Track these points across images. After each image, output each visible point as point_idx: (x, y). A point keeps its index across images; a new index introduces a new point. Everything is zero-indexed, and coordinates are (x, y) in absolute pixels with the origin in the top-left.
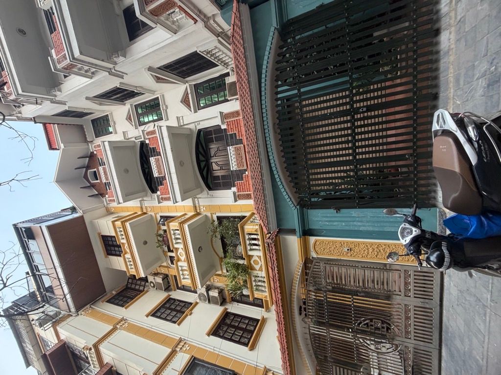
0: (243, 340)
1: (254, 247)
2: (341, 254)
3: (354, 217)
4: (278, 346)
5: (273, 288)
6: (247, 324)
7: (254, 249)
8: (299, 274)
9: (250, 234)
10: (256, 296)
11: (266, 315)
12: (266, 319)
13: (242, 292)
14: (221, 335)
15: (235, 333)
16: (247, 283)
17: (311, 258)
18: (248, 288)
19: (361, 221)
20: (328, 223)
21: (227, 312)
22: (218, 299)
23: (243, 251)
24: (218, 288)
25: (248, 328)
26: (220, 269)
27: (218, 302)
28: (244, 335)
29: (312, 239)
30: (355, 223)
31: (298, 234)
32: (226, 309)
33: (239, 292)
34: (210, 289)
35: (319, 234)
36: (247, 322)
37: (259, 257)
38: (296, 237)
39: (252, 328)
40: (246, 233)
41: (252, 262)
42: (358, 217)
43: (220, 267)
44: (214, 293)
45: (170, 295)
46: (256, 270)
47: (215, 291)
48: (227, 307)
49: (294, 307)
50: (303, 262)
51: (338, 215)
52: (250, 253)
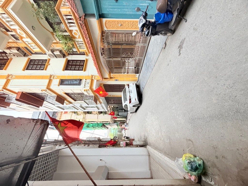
0: (80, 69)
1: (72, 24)
2: (118, 27)
3: (124, 5)
4: (95, 68)
5: (89, 47)
6: (80, 63)
7: (72, 26)
8: (100, 39)
9: (66, 15)
10: (81, 51)
11: (87, 58)
12: (88, 59)
13: (73, 50)
14: (70, 69)
15: (76, 67)
16: (74, 45)
17: (104, 31)
18: (75, 48)
19: (127, 9)
20: (111, 10)
21: (68, 60)
22: (61, 55)
23: (65, 28)
24: (58, 50)
25: (81, 64)
26: (54, 39)
27: (61, 56)
28: (80, 67)
29: (104, 20)
30: (124, 9)
31: (96, 17)
32: (67, 59)
33: (71, 50)
34: (53, 51)
35: (107, 17)
36: (79, 62)
37: (76, 30)
38: (96, 19)
39: (82, 64)
40: (63, 15)
41: (73, 34)
42: (126, 6)
43: (53, 38)
44: (57, 53)
45: (30, 58)
46: (77, 38)
47: (57, 52)
48: (67, 58)
49: (99, 54)
50: (101, 33)
51: (117, 4)
52: (70, 28)
